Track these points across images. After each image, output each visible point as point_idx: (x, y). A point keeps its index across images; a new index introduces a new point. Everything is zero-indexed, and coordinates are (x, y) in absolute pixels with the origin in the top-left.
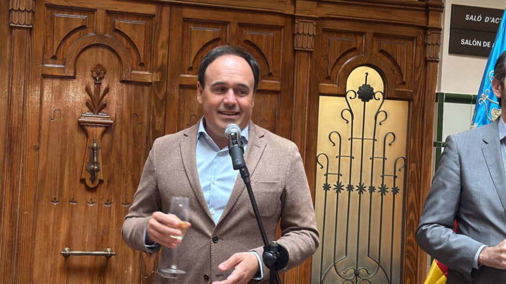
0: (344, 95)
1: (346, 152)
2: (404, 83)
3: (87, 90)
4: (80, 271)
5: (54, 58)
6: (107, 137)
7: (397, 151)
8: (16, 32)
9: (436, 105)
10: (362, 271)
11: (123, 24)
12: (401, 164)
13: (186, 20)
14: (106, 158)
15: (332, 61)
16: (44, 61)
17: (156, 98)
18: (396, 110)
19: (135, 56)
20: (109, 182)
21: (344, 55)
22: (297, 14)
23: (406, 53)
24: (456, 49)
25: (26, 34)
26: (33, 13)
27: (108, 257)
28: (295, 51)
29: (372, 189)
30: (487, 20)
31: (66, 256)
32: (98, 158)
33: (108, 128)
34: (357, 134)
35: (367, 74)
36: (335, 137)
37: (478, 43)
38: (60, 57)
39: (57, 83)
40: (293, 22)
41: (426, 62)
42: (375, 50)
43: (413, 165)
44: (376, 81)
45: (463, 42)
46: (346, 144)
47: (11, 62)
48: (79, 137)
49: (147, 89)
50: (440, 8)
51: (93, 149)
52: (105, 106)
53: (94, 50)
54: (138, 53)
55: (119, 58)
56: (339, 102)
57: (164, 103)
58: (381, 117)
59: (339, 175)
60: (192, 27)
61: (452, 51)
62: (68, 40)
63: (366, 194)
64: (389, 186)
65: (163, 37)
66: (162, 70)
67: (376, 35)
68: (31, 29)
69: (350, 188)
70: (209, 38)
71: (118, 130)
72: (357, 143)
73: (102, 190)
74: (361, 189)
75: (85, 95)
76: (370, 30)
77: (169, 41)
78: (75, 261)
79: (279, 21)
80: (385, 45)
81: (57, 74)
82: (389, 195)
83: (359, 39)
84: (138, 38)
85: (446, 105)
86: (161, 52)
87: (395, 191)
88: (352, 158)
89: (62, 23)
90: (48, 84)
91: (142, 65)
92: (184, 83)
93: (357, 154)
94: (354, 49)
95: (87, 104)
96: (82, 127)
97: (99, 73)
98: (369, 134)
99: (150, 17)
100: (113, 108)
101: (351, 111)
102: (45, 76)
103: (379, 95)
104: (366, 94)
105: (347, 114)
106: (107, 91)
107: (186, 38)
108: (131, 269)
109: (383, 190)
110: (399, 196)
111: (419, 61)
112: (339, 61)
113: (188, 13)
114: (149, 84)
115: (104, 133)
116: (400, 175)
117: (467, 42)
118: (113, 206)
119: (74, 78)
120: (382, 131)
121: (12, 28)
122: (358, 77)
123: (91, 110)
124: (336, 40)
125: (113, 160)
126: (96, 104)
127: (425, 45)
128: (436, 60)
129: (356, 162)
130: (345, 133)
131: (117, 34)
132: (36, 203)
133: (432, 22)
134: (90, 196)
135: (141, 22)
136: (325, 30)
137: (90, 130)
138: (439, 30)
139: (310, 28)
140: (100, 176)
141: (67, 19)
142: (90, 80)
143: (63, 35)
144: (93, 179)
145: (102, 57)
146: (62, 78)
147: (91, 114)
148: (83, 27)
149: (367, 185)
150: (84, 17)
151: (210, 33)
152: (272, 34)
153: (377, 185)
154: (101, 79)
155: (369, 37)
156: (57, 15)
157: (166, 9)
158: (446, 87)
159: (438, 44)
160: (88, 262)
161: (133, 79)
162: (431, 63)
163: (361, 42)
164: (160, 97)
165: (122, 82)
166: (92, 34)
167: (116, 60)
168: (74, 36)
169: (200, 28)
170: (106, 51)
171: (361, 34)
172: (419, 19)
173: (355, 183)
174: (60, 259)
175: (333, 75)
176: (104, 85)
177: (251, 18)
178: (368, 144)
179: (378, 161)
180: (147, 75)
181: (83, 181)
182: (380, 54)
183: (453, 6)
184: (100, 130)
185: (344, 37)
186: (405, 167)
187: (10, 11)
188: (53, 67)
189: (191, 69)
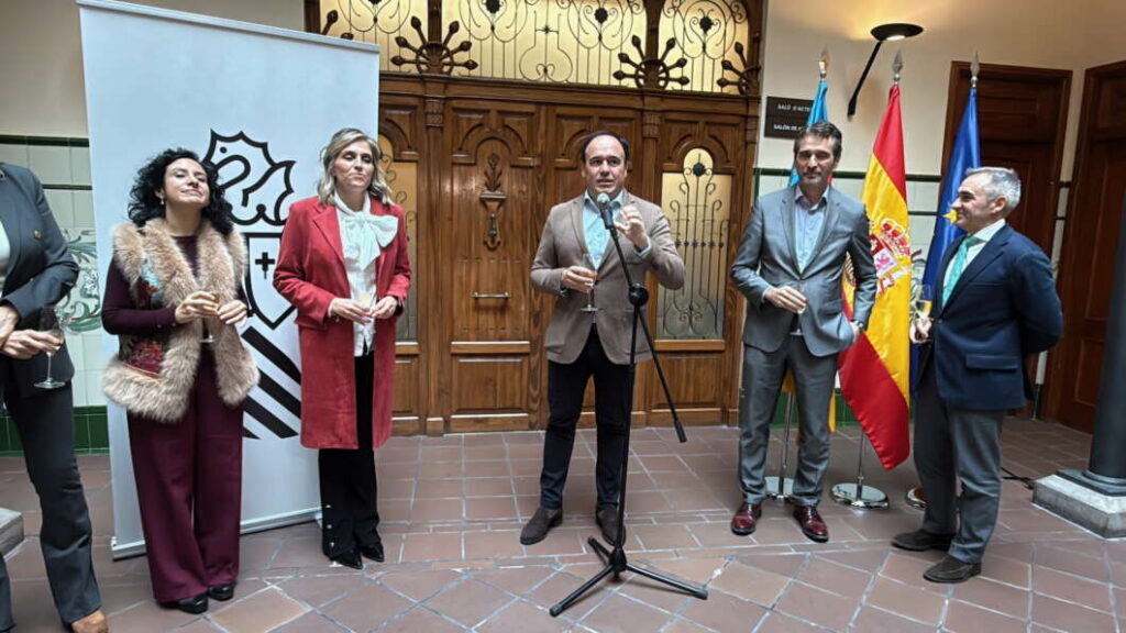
0: (681, 171)
1: (683, 216)
2: (728, 161)
3: (486, 174)
4: (487, 309)
5: (460, 150)
6: (501, 209)
7: (722, 214)
8: (431, 130)
9: (754, 178)
10: (695, 306)
11: (511, 121)
12: (725, 225)
13: (559, 116)
14: (502, 225)
15: (673, 144)
16: (453, 153)
17: (538, 179)
18: (722, 183)
19: (520, 144)
20: (505, 244)
21: (683, 140)
22: (646, 108)
23: (731, 137)
24: (770, 133)
25: (438, 131)
26: (443, 114)
27: (506, 299)
28: (644, 138)
29: (703, 244)
30: (795, 108)
31: (476, 298)
32: (496, 225)
33: (502, 202)
34: (692, 202)
35: (700, 155)
36: (675, 205)
37: (788, 128)
38: (464, 147)
39: (463, 168)
40: (642, 115)
41: (747, 143)
42: (706, 137)
43: (735, 226)
44: (707, 160)
45: (776, 127)
46: (684, 210)
47: (429, 154)
48: (481, 209)
49: (530, 171)
50: (758, 99)
51: (492, 219)
52: (499, 186)
53: (489, 142)
54: (523, 144)
55: (509, 148)
56: (678, 177)
57: (542, 183)
58: (711, 188)
59: (678, 234)
60: (564, 122)
61: (767, 134)
62: (470, 137)
63: (699, 248)
64: (716, 240)
65: (542, 128)
66: (541, 156)
67: (707, 123)
68: (442, 128)
69: (686, 244)
70: (578, 129)
71: (509, 204)
72: (692, 210)
73: (499, 249)
74: (695, 244)
75: (485, 178)
76: (702, 119)
77: (546, 132)
78: (482, 302)
79: (630, 114)
80: (715, 131)
81: (464, 161)
82: (717, 248)
83: (694, 127)
84: (523, 132)
85: (763, 179)
86: (540, 142)
87: (721, 245)
88: (688, 220)
89: (465, 124)
90: (456, 169)
91: (526, 153)
92: (559, 166)
93: (691, 218)
94: (690, 135)
95: (486, 185)
96: (483, 201)
97: (494, 158)
98: (701, 202)
99: (530, 114)
100: (505, 186)
101: (687, 184)
102: (454, 164)
103: (709, 171)
104: (699, 170)
105: (684, 187)
106: (500, 174)
107: (559, 131)
108: (523, 308)
109: (712, 245)
110: (724, 249)
111: (740, 143)
112: (678, 144)
113: (560, 110)
114: (531, 167)
115: (498, 207)
116: (725, 233)
117: (779, 127)
118: (509, 262)
119: (475, 164)
120: (711, 199)
121: (428, 127)
122: (695, 156)
123: (489, 189)
124: (675, 127)
125: (507, 226)
126: (493, 184)
127: (746, 130)
128: (754, 142)
129: (691, 224)
130: (683, 203)
131: (507, 130)
132: (452, 260)
133: (751, 112)
134: (490, 254)
135: (525, 119)
136: (668, 121)
137: (489, 204)
138: (757, 118)
139: (654, 119)
140: (498, 239)
141: (469, 119)
142: (487, 165)
143: (466, 131)
144: (493, 241)
145: (496, 147)
146: (465, 164)
147: (487, 192)
148: (480, 125)
149: (699, 241)
150: (481, 116)
151: (577, 125)
152: (626, 124)
153: (707, 241)
154: (496, 164)
155: (701, 125)
156: (461, 116)
157: (543, 107)
158: (762, 164)
159: (756, 129)
160: (492, 303)
161: (521, 164)
162: (750, 145)
163: (696, 129)
164: (541, 176)
165: (513, 166)
166: (487, 130)
167: (506, 148)
168: (473, 133)
169: (569, 122)
170: (499, 144)
171: (696, 123)
172: (741, 109)
173: (690, 240)
174: (472, 301)
175: (673, 156)
176: (498, 168)
177: (611, 113)
178: (700, 209)
179: (708, 222)
180: (530, 160)
181: (485, 243)
182: (710, 139)
183: (769, 98)
184: (496, 204)
185: (684, 126)
186: (729, 227)
187: (426, 114)
188: (460, 156)
189: (563, 155)
